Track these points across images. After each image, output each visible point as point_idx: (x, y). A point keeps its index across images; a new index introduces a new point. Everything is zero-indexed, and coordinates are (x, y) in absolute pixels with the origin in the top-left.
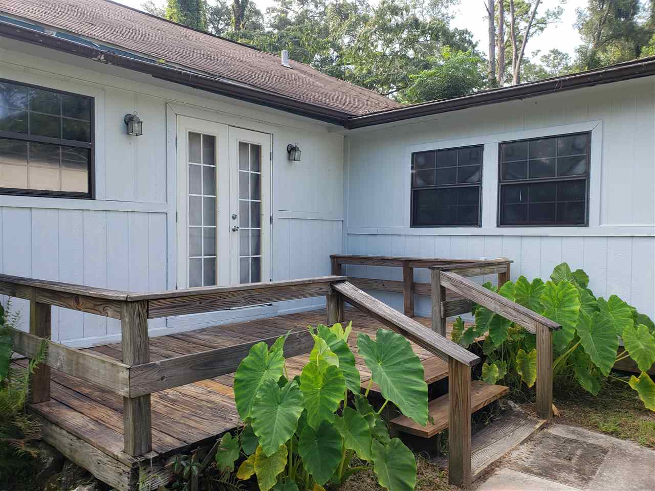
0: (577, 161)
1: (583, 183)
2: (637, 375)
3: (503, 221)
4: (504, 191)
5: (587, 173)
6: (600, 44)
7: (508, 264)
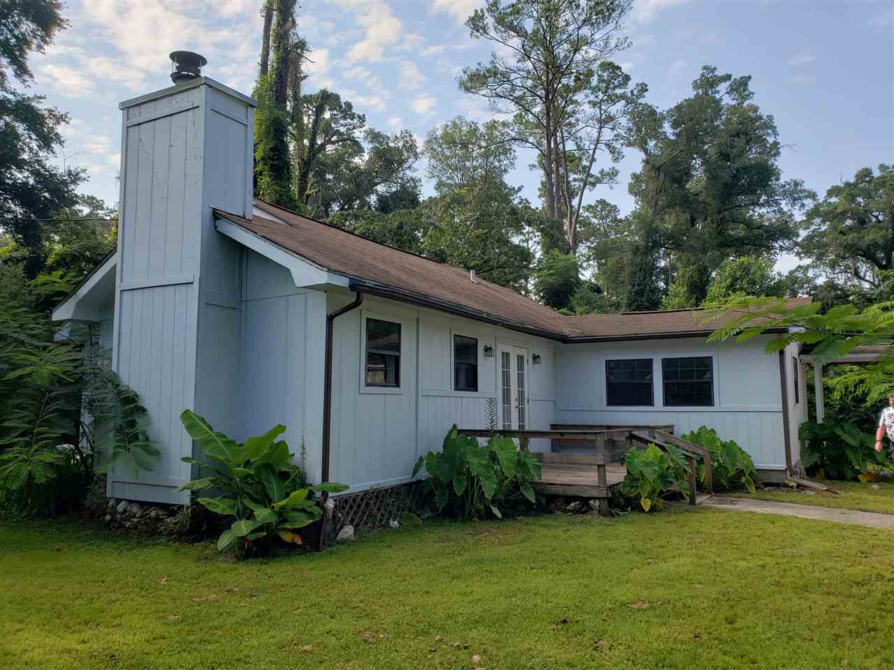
0: (706, 372)
1: (710, 384)
2: (745, 476)
3: (667, 402)
4: (667, 387)
5: (712, 378)
6: (659, 211)
7: (673, 426)
